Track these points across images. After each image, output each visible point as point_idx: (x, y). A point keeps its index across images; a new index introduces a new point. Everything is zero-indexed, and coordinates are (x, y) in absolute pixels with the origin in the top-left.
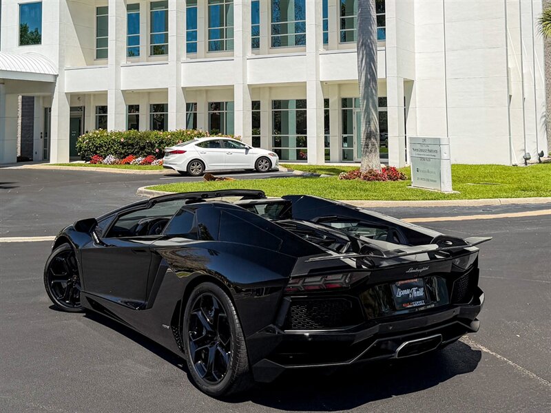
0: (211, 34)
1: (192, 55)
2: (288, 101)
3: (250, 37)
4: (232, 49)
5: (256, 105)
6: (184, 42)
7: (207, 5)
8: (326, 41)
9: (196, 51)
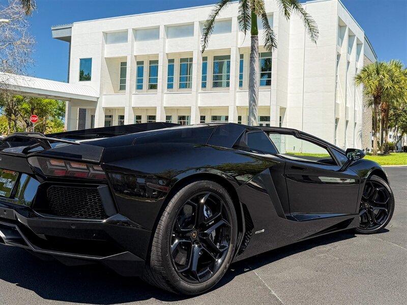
0: (181, 79)
1: (170, 90)
2: (221, 116)
3: (201, 82)
4: (191, 87)
6: (166, 83)
7: (179, 63)
8: (241, 85)
9: (172, 88)
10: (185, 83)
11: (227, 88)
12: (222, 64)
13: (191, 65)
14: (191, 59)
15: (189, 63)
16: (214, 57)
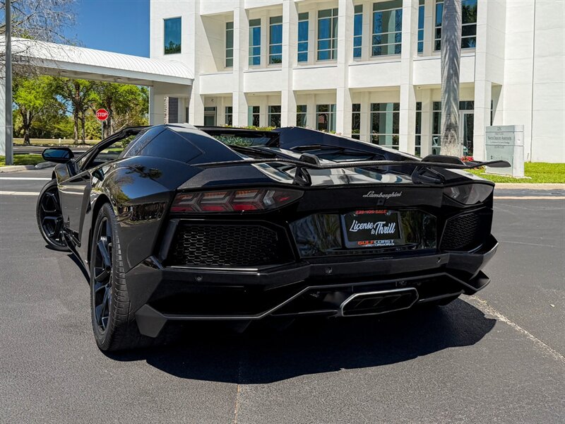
0: (320, 45)
2: (386, 104)
5: (356, 107)
8: (420, 50)
9: (307, 60)
10: (327, 52)
11: (397, 56)
12: (387, 15)
13: (336, 20)
14: (336, 11)
15: (332, 17)
16: (374, 4)
